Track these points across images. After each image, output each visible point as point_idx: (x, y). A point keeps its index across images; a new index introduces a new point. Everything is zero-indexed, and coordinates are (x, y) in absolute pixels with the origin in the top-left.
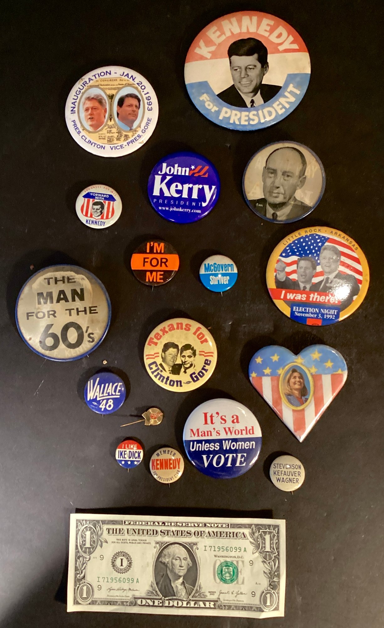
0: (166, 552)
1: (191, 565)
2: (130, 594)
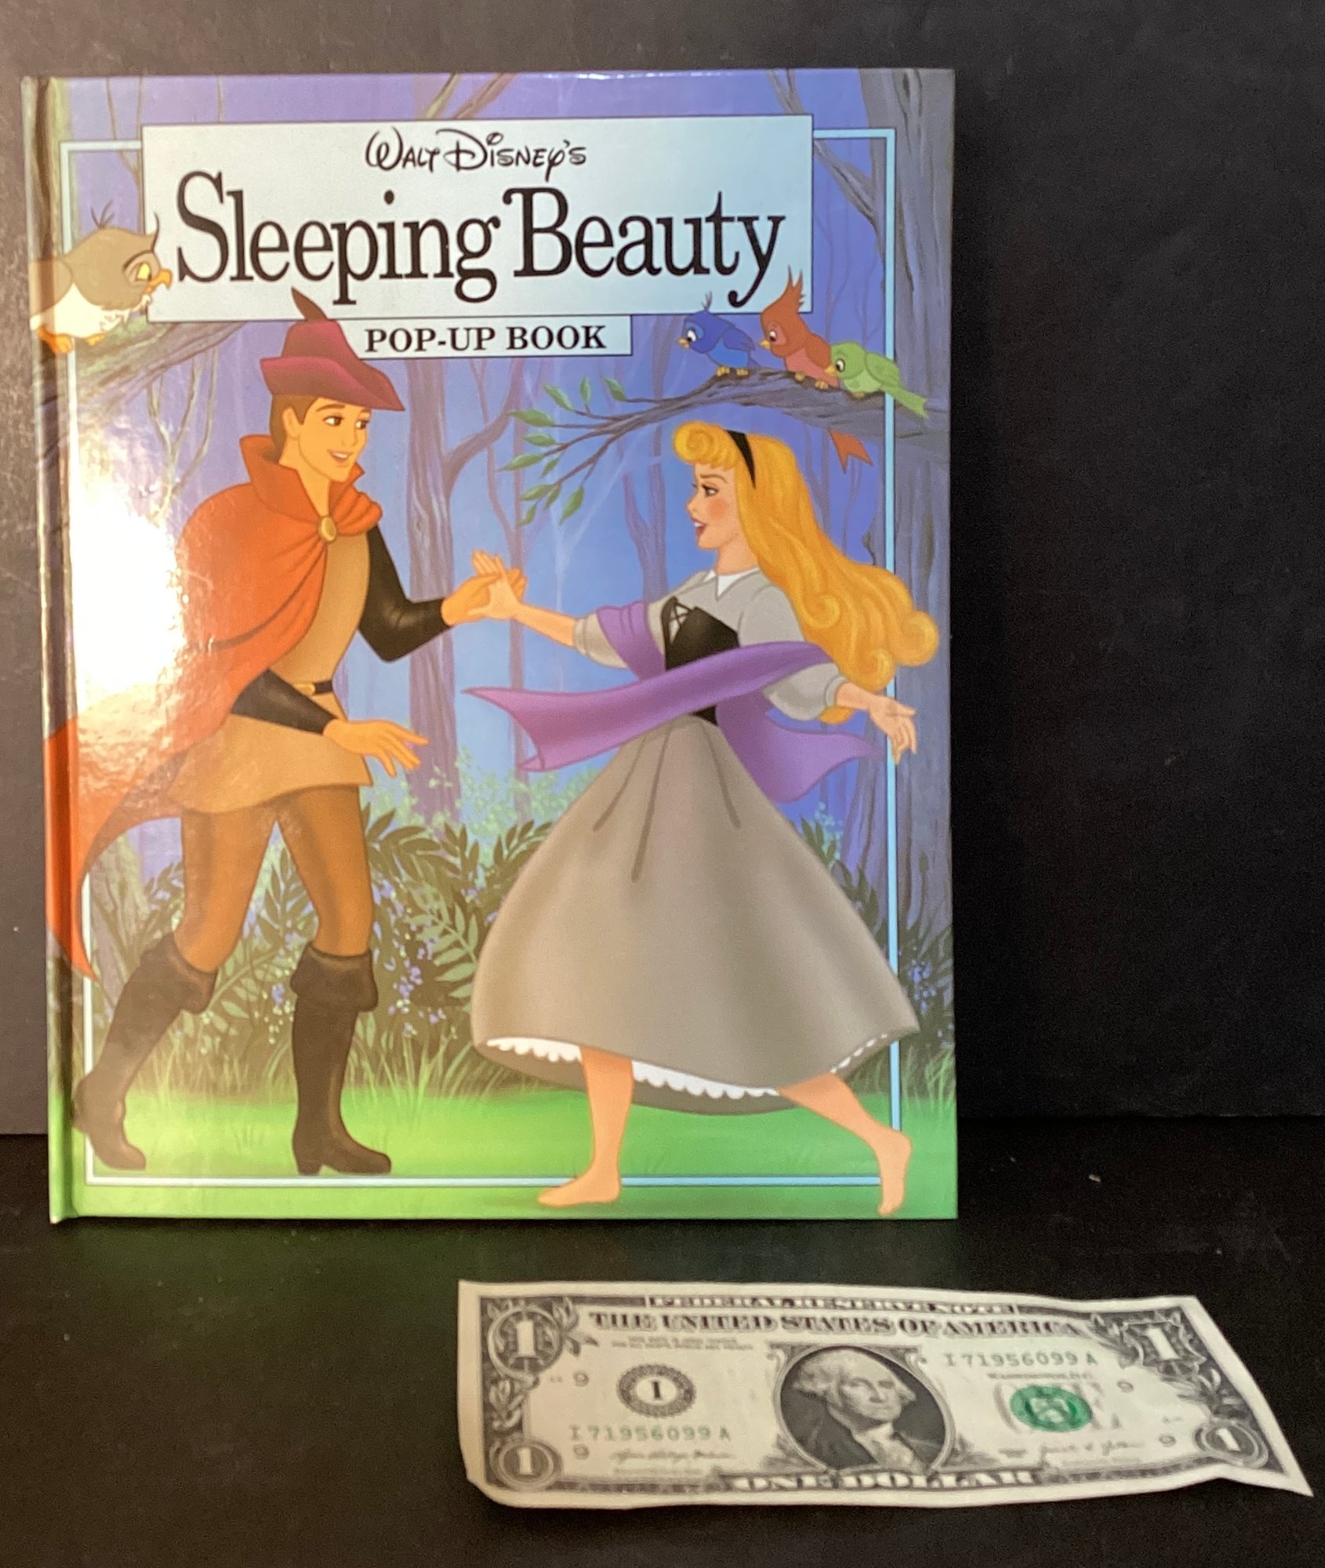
0: (811, 1367)
1: (911, 1396)
2: (704, 1468)
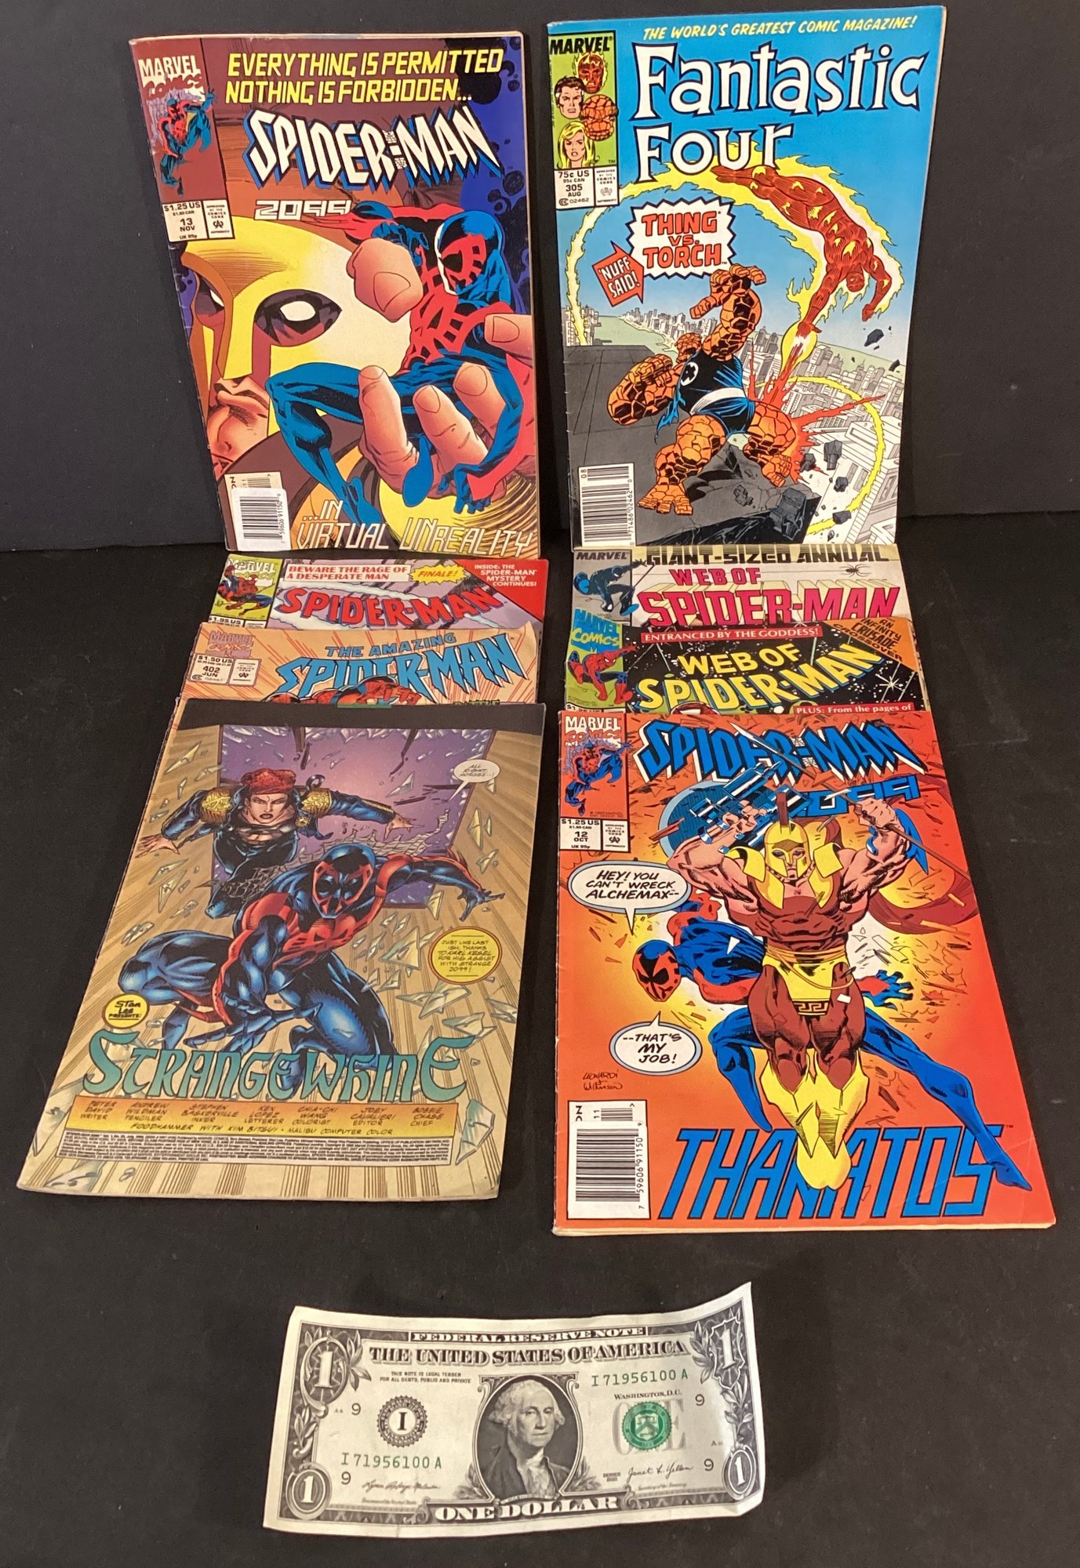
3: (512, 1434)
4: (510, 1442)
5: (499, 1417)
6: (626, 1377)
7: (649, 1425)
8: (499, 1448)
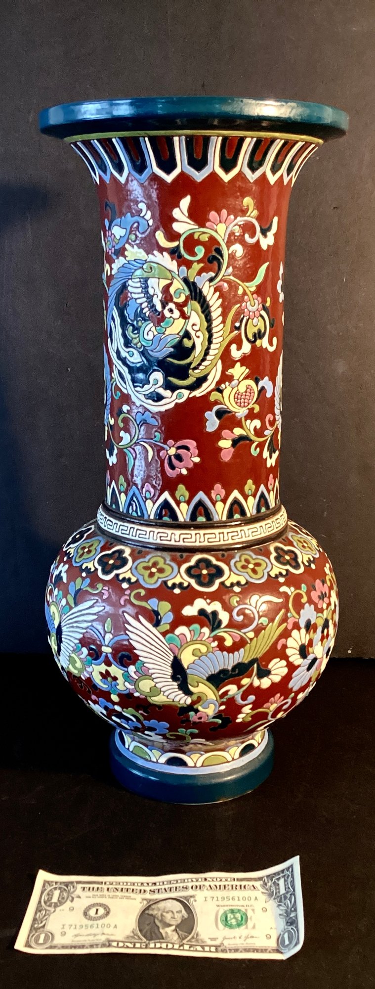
3: (158, 919)
4: (156, 921)
5: (151, 912)
6: (223, 899)
7: (235, 918)
8: (149, 924)
